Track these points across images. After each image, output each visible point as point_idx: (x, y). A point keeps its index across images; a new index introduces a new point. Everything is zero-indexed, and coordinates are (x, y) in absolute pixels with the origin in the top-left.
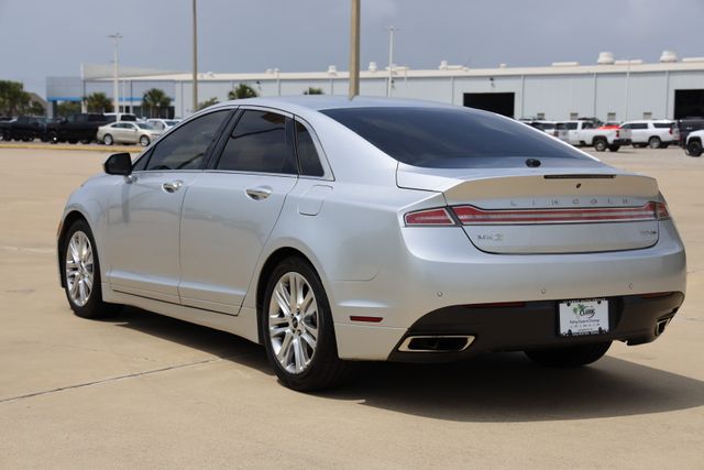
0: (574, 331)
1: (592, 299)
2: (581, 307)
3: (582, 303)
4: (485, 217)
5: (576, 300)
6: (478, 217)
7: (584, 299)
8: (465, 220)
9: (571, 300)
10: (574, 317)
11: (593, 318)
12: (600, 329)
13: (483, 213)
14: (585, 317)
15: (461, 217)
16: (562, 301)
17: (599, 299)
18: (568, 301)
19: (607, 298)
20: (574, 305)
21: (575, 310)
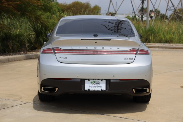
0: (91, 89)
1: (98, 79)
2: (94, 81)
4: (63, 52)
5: (92, 79)
6: (61, 51)
7: (95, 79)
8: (57, 52)
9: (90, 79)
11: (99, 86)
12: (102, 89)
13: (63, 50)
14: (96, 85)
15: (56, 51)
16: (86, 79)
17: (102, 80)
18: (89, 80)
19: (105, 79)
20: (91, 81)
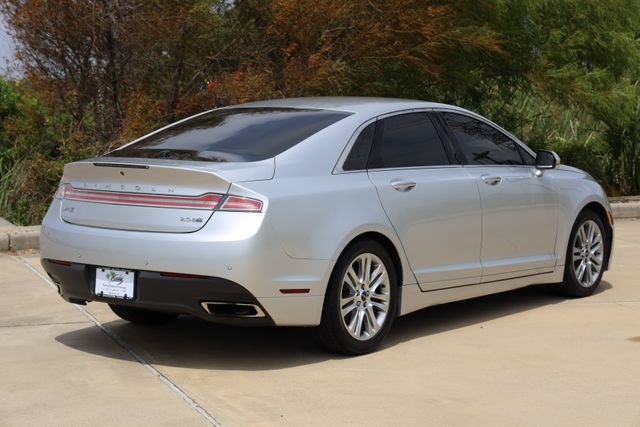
0: (105, 293)
1: (120, 269)
2: (113, 274)
3: (114, 271)
4: (75, 194)
7: (115, 268)
8: (67, 195)
9: (107, 267)
10: (107, 282)
11: (121, 285)
12: (126, 295)
13: (74, 191)
14: (115, 283)
16: (98, 267)
17: (127, 271)
18: (103, 268)
19: (132, 270)
20: (108, 272)
21: (108, 276)
